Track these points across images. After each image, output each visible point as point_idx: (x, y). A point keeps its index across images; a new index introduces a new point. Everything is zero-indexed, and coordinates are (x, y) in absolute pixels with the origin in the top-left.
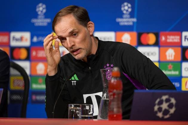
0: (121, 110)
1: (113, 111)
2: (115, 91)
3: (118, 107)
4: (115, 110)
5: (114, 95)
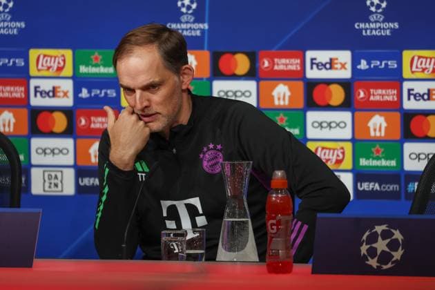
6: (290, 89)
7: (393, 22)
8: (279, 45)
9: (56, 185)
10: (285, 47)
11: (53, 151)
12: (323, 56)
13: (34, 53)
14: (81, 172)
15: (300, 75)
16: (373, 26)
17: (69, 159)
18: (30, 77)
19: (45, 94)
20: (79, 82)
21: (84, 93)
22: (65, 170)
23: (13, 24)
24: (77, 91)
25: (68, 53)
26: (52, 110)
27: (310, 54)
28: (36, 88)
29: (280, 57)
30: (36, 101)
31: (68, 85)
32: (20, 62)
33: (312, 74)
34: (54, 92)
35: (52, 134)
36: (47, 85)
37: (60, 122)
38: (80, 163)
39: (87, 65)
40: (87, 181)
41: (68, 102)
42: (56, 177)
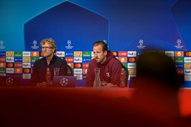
0: (125, 84)
1: (122, 85)
2: (123, 77)
3: (124, 83)
4: (123, 84)
5: (123, 78)
6: (125, 59)
7: (144, 46)
8: (123, 50)
9: (79, 78)
10: (124, 51)
11: (78, 71)
12: (131, 52)
13: (75, 52)
14: (84, 75)
15: (126, 56)
16: (140, 46)
17: (81, 73)
18: (74, 57)
19: (77, 60)
20: (83, 58)
21: (84, 60)
22: (80, 75)
23: (71, 47)
24: (83, 59)
25: (81, 52)
26: (78, 63)
27: (128, 52)
28: (75, 59)
29: (123, 53)
30: (75, 62)
31: (81, 58)
32: (72, 54)
33: (129, 56)
34: (78, 60)
35: (78, 68)
36: (77, 58)
37: (80, 65)
38: (83, 73)
39: (85, 54)
40: (85, 77)
41: (81, 62)
42: (79, 76)
